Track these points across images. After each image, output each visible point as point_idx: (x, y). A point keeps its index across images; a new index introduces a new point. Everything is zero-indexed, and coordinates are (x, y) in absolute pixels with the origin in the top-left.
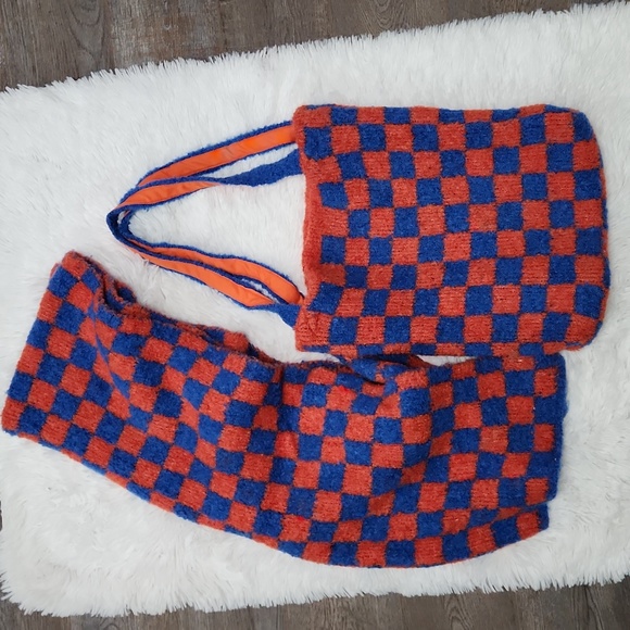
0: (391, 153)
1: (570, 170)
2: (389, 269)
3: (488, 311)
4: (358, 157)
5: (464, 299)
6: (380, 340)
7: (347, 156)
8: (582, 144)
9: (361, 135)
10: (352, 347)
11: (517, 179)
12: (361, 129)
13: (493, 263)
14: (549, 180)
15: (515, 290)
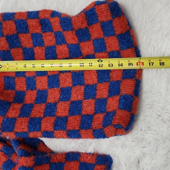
0: (32, 34)
1: (115, 35)
2: (35, 92)
3: (80, 113)
4: (16, 36)
5: (68, 108)
6: (26, 130)
7: (11, 36)
8: (117, 19)
9: (16, 25)
10: (12, 133)
11: (91, 43)
12: (16, 22)
13: (83, 88)
14: (106, 41)
15: (93, 102)
